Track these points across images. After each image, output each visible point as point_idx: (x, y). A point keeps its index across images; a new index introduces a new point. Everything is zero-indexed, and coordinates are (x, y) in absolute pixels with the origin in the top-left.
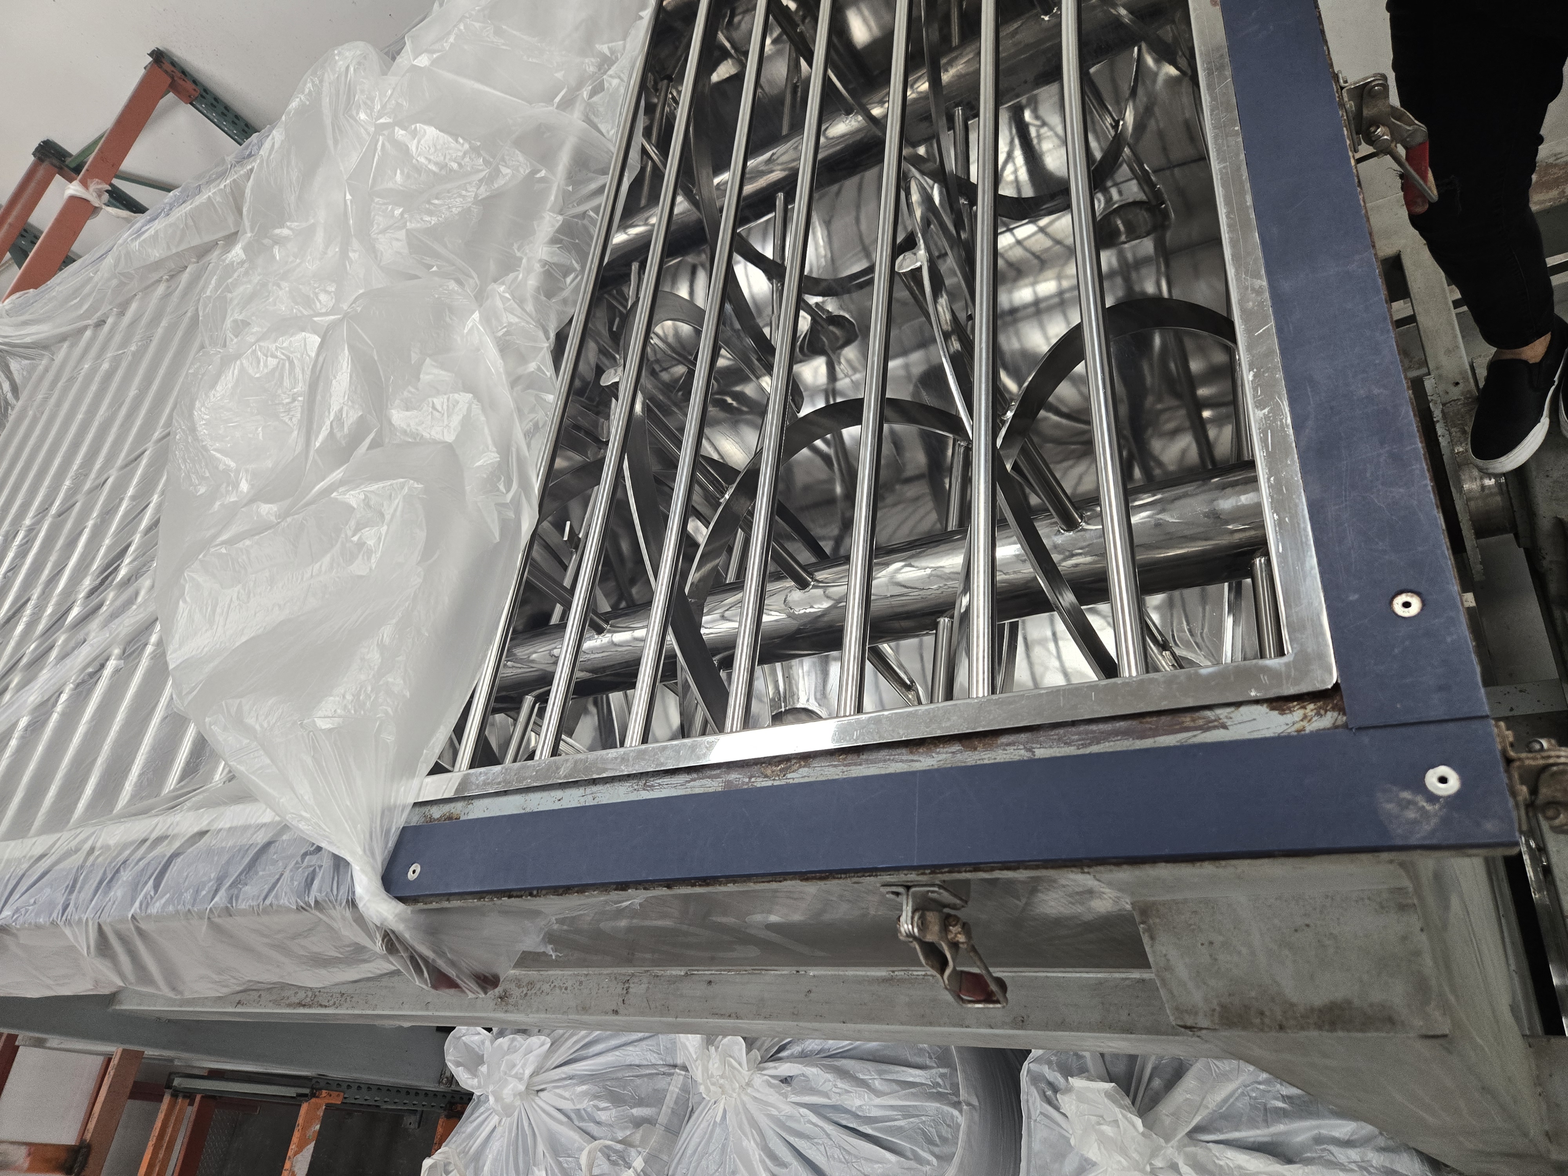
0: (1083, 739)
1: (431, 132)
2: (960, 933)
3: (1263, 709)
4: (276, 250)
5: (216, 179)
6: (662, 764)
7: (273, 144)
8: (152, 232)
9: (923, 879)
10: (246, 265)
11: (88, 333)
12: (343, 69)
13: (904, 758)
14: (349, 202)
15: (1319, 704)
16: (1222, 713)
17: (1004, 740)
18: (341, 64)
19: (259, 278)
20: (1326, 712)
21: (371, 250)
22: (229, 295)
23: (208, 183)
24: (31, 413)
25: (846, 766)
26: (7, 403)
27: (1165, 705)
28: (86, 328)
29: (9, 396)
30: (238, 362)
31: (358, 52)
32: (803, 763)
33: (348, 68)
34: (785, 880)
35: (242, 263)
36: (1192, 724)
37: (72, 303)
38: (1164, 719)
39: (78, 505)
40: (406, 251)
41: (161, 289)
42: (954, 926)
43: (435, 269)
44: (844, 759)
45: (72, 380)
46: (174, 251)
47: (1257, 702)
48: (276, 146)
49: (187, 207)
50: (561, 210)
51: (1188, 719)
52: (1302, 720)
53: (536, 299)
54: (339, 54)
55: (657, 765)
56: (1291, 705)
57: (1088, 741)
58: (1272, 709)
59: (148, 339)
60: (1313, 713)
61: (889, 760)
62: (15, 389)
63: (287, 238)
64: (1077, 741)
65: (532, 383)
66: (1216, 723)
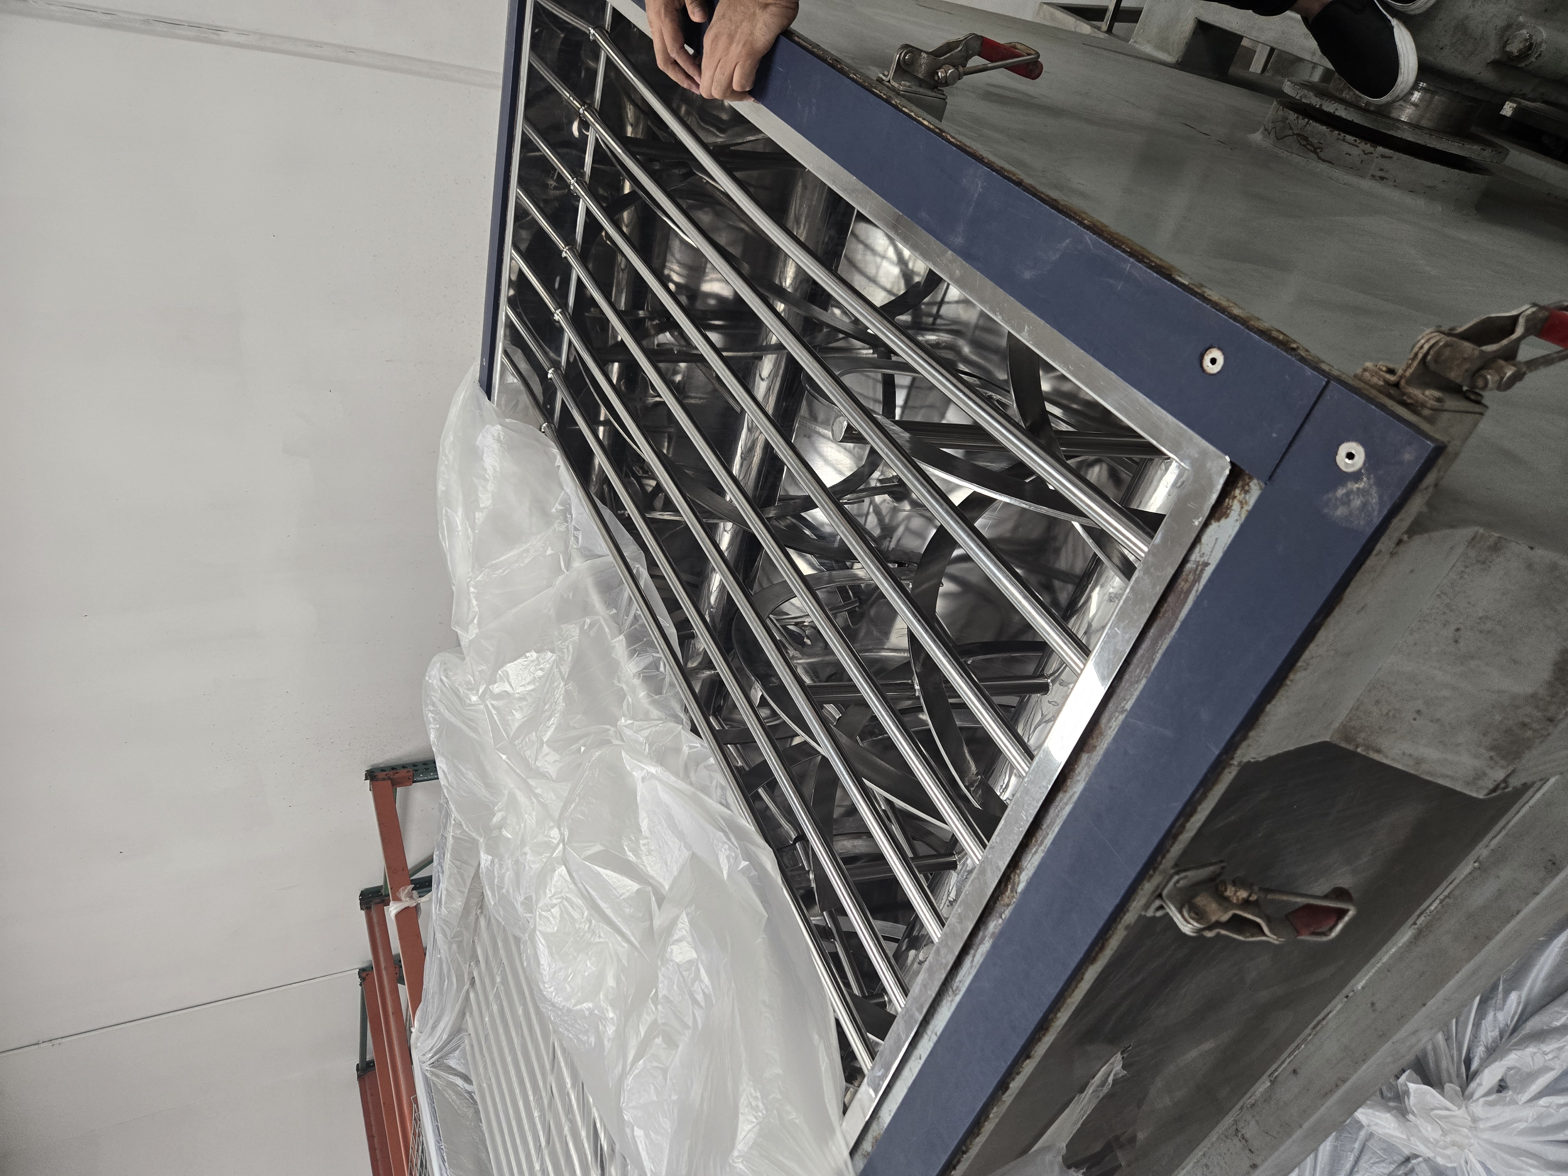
0: (1143, 668)
1: (511, 668)
2: (1236, 892)
3: (1214, 526)
4: (504, 832)
5: (447, 821)
6: (946, 965)
7: (443, 771)
8: (444, 893)
9: (1157, 879)
10: (496, 861)
11: (472, 995)
12: (440, 684)
13: (1065, 800)
14: (507, 760)
15: (1240, 485)
16: (1195, 556)
17: (1104, 720)
18: (435, 682)
19: (510, 861)
20: (1249, 486)
21: (543, 776)
22: (504, 891)
23: (445, 828)
24: (485, 1085)
25: (1040, 845)
26: (469, 1093)
27: (1160, 590)
28: (468, 992)
29: (467, 1087)
30: (538, 933)
31: (438, 665)
32: (1018, 871)
33: (441, 680)
34: (1083, 974)
35: (492, 862)
36: (1188, 585)
37: (446, 986)
38: (1171, 599)
39: (552, 1123)
40: (557, 757)
41: (483, 922)
42: (1226, 889)
43: (583, 749)
44: (1036, 841)
45: (487, 1037)
46: (467, 891)
47: (1206, 525)
48: (446, 770)
49: (448, 856)
50: (620, 630)
51: (1183, 583)
52: (1242, 508)
53: (654, 702)
54: (430, 678)
55: (945, 968)
56: (1226, 504)
57: (1147, 666)
58: (1219, 520)
59: (501, 963)
60: (1243, 495)
61: (1059, 811)
62: (467, 1079)
63: (504, 818)
64: (1141, 672)
65: (696, 761)
66: (1200, 568)
